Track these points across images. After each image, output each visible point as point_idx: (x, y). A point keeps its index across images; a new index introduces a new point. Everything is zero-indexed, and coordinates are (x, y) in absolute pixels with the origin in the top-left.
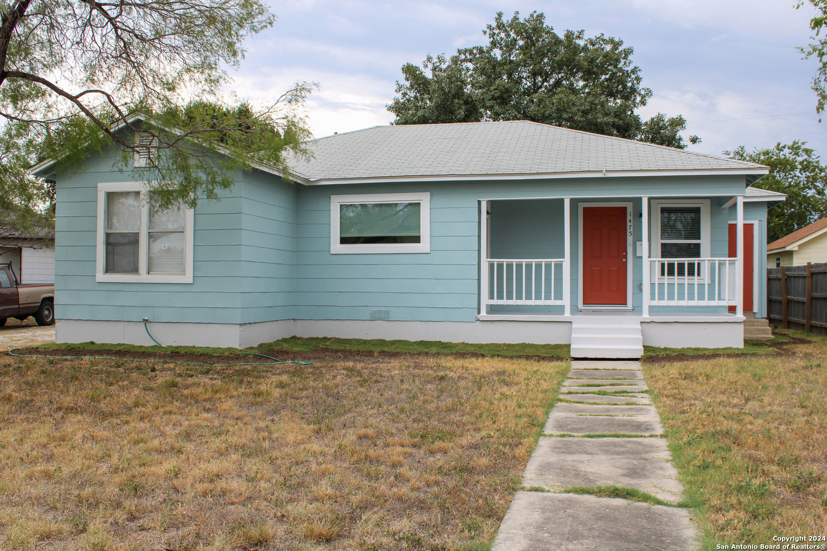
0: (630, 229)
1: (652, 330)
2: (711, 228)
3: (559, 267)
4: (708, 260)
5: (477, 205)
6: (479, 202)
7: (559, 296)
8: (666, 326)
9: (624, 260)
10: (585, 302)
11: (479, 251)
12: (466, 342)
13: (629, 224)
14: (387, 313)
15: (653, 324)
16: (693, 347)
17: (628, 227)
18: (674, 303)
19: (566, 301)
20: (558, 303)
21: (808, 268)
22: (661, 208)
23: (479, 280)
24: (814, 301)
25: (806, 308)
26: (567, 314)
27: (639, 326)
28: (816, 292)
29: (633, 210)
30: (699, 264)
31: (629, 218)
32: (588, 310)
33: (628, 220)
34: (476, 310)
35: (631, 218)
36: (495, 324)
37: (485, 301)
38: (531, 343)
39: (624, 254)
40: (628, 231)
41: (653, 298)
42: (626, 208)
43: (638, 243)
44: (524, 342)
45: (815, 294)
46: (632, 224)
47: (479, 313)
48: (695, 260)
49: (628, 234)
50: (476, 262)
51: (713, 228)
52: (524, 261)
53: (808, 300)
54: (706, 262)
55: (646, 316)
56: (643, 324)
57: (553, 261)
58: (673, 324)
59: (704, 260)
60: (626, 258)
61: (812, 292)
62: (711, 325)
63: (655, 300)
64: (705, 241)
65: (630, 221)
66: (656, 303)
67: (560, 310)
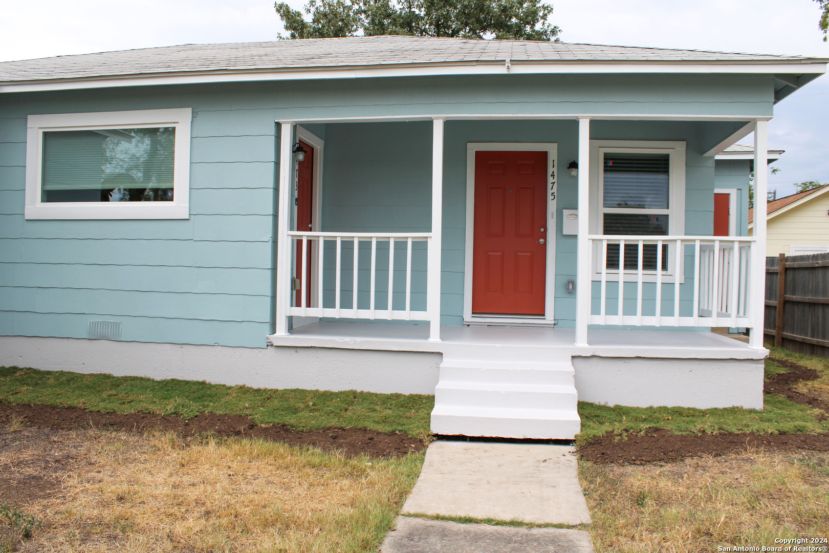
0: (552, 188)
1: (595, 371)
2: (687, 189)
3: (421, 248)
4: (682, 241)
5: (272, 131)
6: (278, 126)
7: (420, 303)
8: (621, 363)
9: (542, 240)
10: (477, 310)
11: (276, 216)
12: (249, 385)
13: (550, 180)
14: (117, 325)
15: (594, 360)
16: (670, 406)
17: (549, 186)
18: (637, 320)
19: (432, 313)
20: (418, 316)
21: (781, 261)
22: (605, 154)
23: (274, 269)
24: (787, 305)
25: (777, 314)
26: (434, 340)
27: (568, 366)
28: (794, 294)
29: (558, 157)
30: (665, 248)
31: (550, 170)
32: (481, 325)
33: (550, 173)
34: (267, 327)
35: (555, 169)
36: (302, 353)
37: (285, 308)
38: (366, 390)
39: (542, 230)
40: (550, 192)
41: (595, 310)
42: (546, 153)
43: (566, 212)
44: (354, 389)
45: (789, 296)
46: (555, 180)
47: (274, 331)
48: (658, 240)
49: (550, 197)
50: (269, 236)
51: (690, 190)
52: (374, 236)
53: (779, 304)
54: (679, 243)
55: (582, 345)
56: (576, 360)
57: (411, 236)
58: (632, 362)
59: (675, 241)
60: (545, 238)
61: (785, 293)
62: (704, 364)
63: (599, 313)
64: (676, 212)
65: (553, 175)
66: (601, 319)
67: (421, 328)
